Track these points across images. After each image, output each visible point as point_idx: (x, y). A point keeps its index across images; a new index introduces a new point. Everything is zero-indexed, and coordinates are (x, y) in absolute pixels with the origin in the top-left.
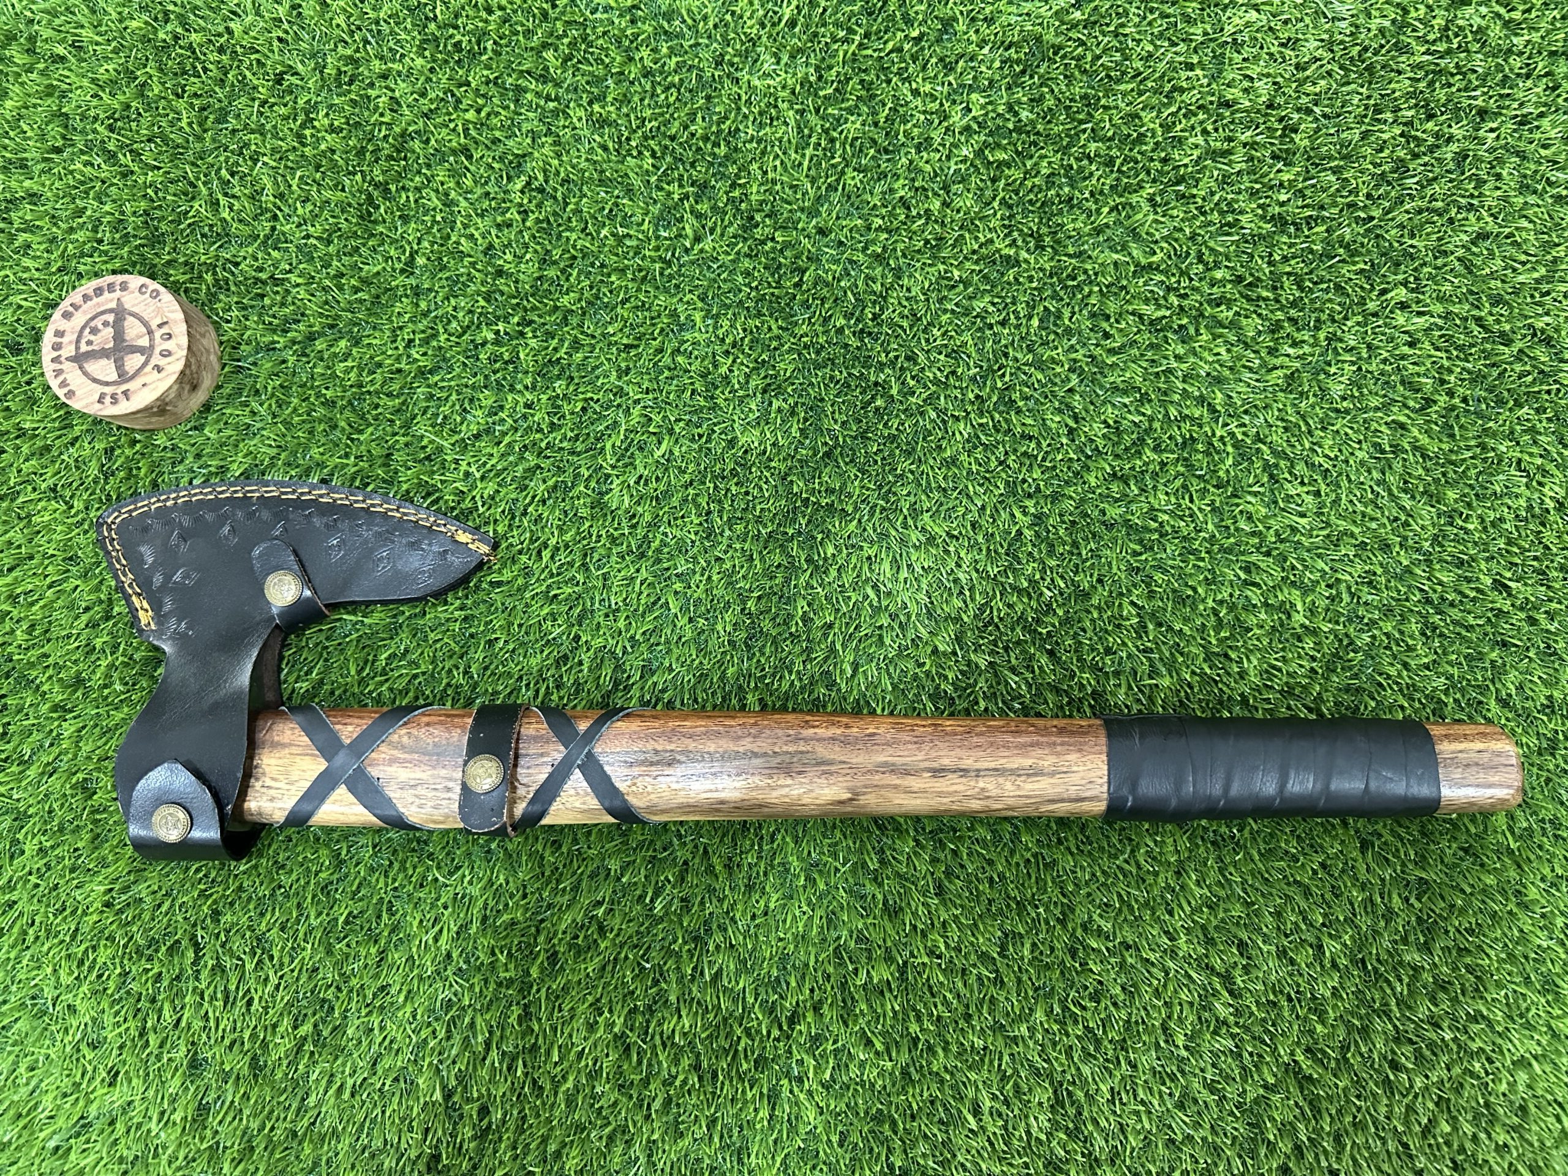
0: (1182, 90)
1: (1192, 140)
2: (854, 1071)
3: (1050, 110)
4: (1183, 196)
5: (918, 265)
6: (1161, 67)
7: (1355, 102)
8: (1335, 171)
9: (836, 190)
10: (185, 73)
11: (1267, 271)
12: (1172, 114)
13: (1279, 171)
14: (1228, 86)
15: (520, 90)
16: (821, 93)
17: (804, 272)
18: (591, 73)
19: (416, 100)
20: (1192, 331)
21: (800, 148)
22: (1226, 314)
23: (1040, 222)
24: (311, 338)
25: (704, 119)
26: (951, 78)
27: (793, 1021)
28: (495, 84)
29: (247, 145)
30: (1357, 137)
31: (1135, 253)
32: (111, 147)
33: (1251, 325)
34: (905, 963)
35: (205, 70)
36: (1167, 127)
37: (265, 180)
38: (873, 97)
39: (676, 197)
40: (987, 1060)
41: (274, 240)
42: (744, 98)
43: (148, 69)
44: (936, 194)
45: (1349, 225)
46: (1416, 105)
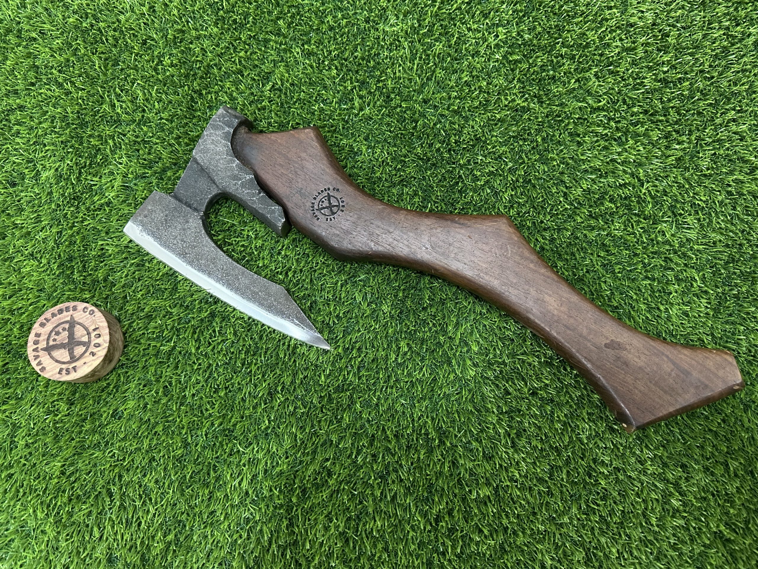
0: (607, 20)
1: (614, 44)
2: (473, 547)
3: (539, 33)
4: (612, 72)
5: (477, 114)
6: (595, 9)
7: (698, 19)
8: (691, 54)
9: (431, 80)
10: (97, 42)
11: (660, 107)
12: (602, 32)
13: (661, 57)
14: (631, 16)
15: (266, 41)
16: (421, 32)
17: (417, 122)
18: (303, 30)
19: (214, 49)
20: (624, 139)
21: (412, 61)
22: (641, 130)
23: (540, 89)
24: (164, 170)
25: (361, 50)
26: (487, 21)
27: (437, 520)
28: (254, 39)
29: (129, 76)
30: (700, 37)
31: (590, 102)
32: (60, 80)
33: (655, 135)
34: (497, 486)
35: (107, 40)
36: (601, 39)
37: (139, 92)
38: (446, 33)
39: (349, 88)
40: (547, 538)
41: (144, 121)
42: (381, 37)
43: (78, 41)
44: (483, 79)
45: (701, 81)
46: (730, 20)
